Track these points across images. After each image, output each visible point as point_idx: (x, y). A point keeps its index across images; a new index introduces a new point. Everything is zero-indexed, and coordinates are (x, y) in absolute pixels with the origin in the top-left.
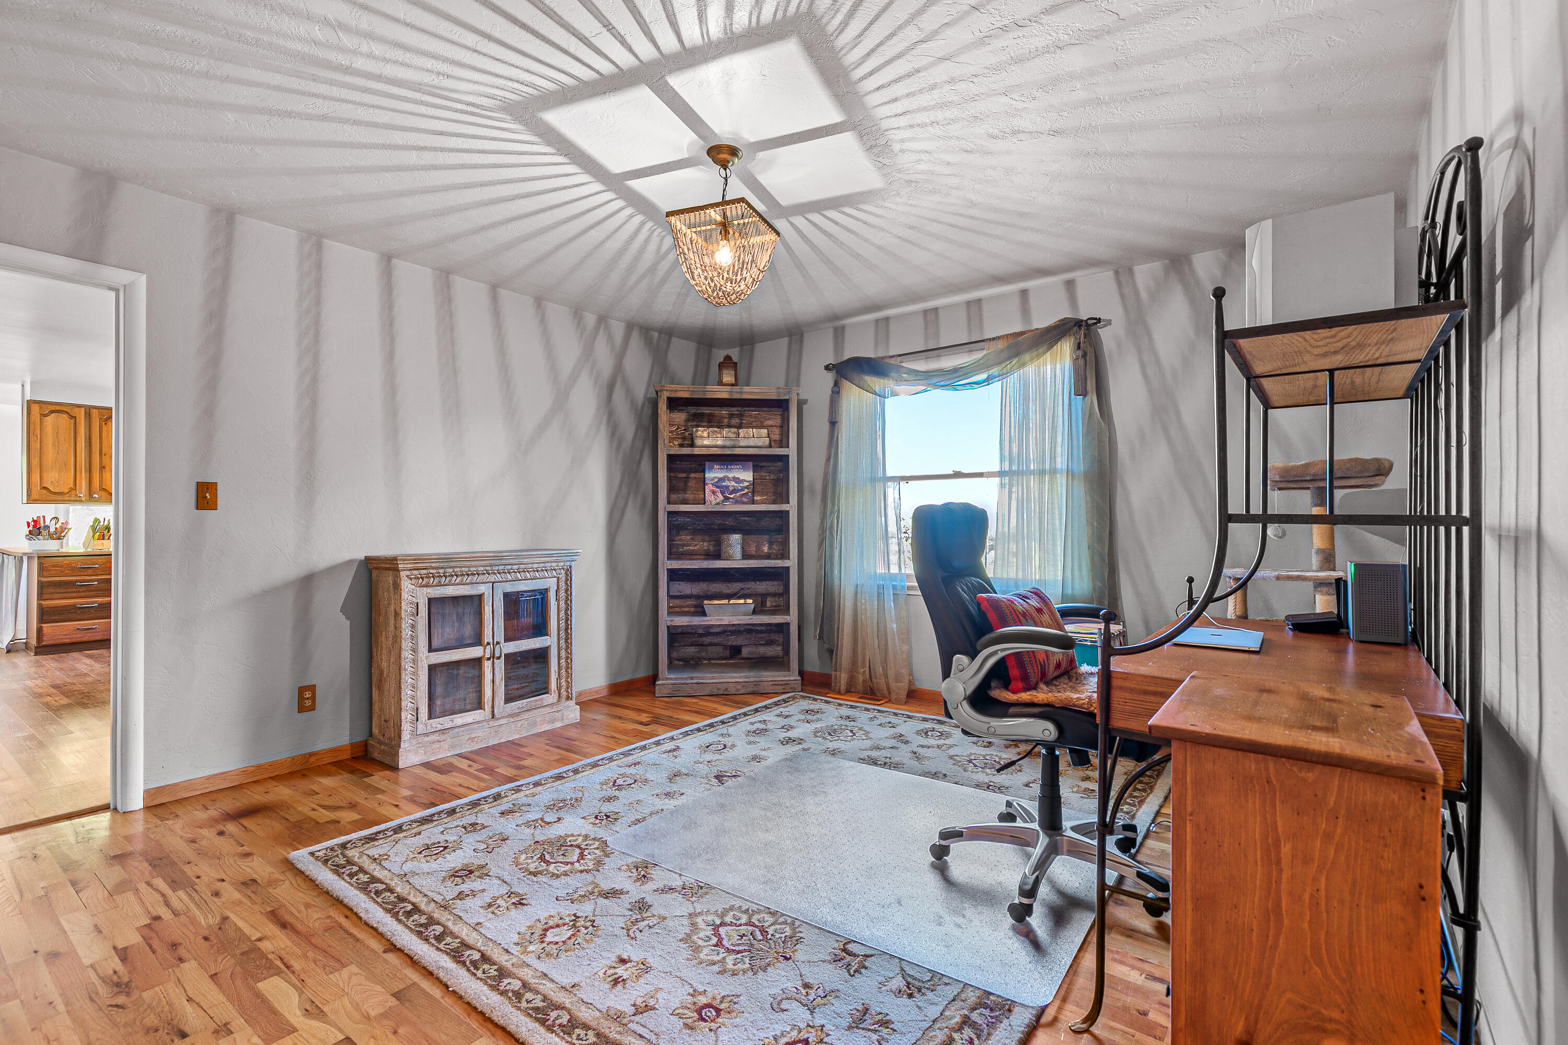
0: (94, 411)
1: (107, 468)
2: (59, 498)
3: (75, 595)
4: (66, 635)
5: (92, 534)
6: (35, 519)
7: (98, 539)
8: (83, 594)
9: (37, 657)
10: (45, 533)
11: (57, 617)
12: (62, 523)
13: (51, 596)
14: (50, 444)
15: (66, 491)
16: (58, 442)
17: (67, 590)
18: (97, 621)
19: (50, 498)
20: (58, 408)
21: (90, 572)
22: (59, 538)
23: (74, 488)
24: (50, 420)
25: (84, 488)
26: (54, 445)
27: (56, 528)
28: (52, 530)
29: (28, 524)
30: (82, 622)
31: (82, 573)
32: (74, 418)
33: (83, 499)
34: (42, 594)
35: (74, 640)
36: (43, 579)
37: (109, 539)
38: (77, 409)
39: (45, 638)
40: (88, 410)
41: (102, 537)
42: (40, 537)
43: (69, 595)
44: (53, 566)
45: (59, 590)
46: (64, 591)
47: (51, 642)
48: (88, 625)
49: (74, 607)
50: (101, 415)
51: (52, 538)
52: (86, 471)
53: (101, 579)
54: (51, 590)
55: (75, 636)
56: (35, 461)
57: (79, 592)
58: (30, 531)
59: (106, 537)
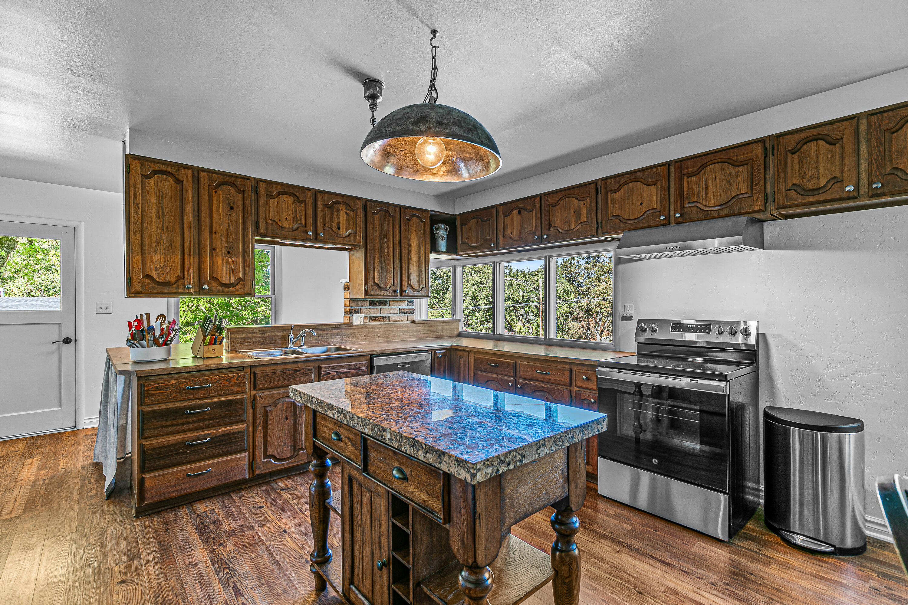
0: (203, 174)
1: (218, 250)
2: (165, 289)
3: (184, 427)
4: (174, 486)
5: (202, 337)
6: (139, 318)
7: (210, 344)
8: (193, 426)
9: (138, 525)
10: (149, 337)
11: (162, 462)
12: (169, 323)
13: (155, 432)
14: (154, 216)
15: (173, 280)
16: (163, 214)
17: (176, 422)
18: (209, 462)
19: (155, 290)
20: (162, 167)
21: (202, 394)
22: (165, 344)
23: (181, 278)
24: (153, 182)
25: (192, 276)
26: (157, 217)
27: (162, 330)
28: (157, 332)
29: (130, 324)
30: (192, 466)
31: (192, 397)
32: (179, 182)
33: (192, 291)
34: (143, 430)
35: (184, 492)
36: (145, 409)
37: (221, 343)
38: (183, 171)
39: (147, 495)
40: (196, 174)
41: (213, 342)
42: (144, 343)
43: (176, 428)
44: (158, 388)
45: (164, 423)
46: (171, 423)
47: (157, 499)
48: (200, 468)
49: (183, 444)
50: (211, 180)
51: (158, 345)
52: (194, 254)
53: (215, 403)
54: (155, 423)
55: (184, 486)
56: (136, 240)
57: (188, 423)
58: (132, 335)
59: (218, 341)
